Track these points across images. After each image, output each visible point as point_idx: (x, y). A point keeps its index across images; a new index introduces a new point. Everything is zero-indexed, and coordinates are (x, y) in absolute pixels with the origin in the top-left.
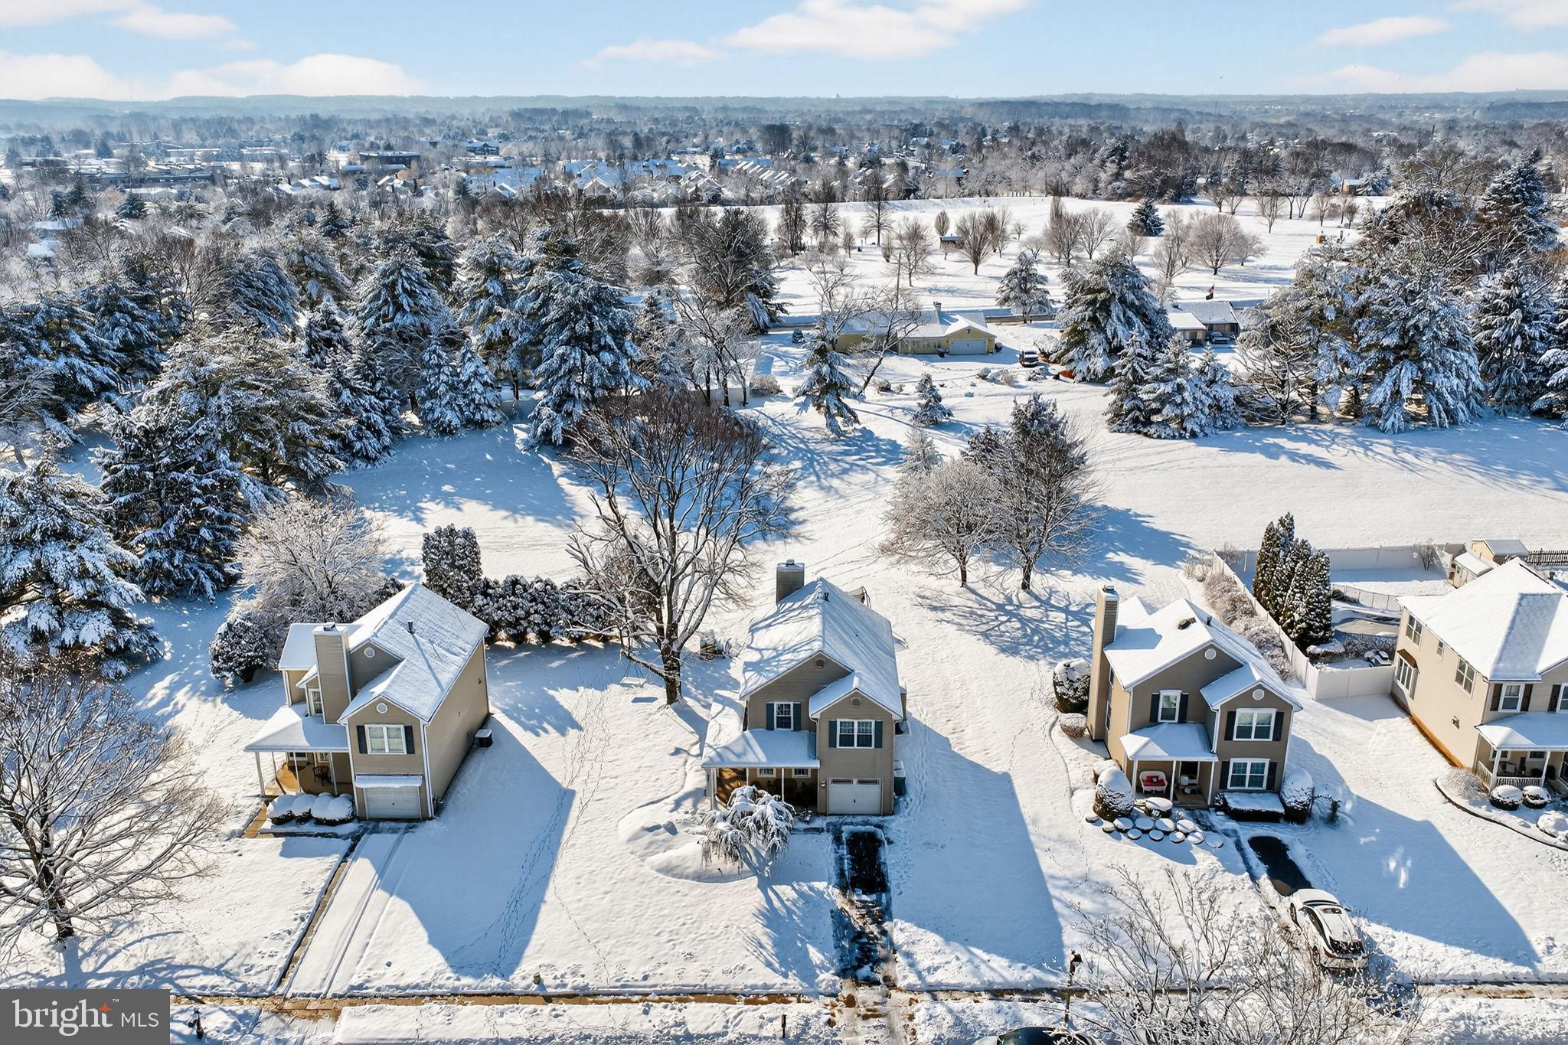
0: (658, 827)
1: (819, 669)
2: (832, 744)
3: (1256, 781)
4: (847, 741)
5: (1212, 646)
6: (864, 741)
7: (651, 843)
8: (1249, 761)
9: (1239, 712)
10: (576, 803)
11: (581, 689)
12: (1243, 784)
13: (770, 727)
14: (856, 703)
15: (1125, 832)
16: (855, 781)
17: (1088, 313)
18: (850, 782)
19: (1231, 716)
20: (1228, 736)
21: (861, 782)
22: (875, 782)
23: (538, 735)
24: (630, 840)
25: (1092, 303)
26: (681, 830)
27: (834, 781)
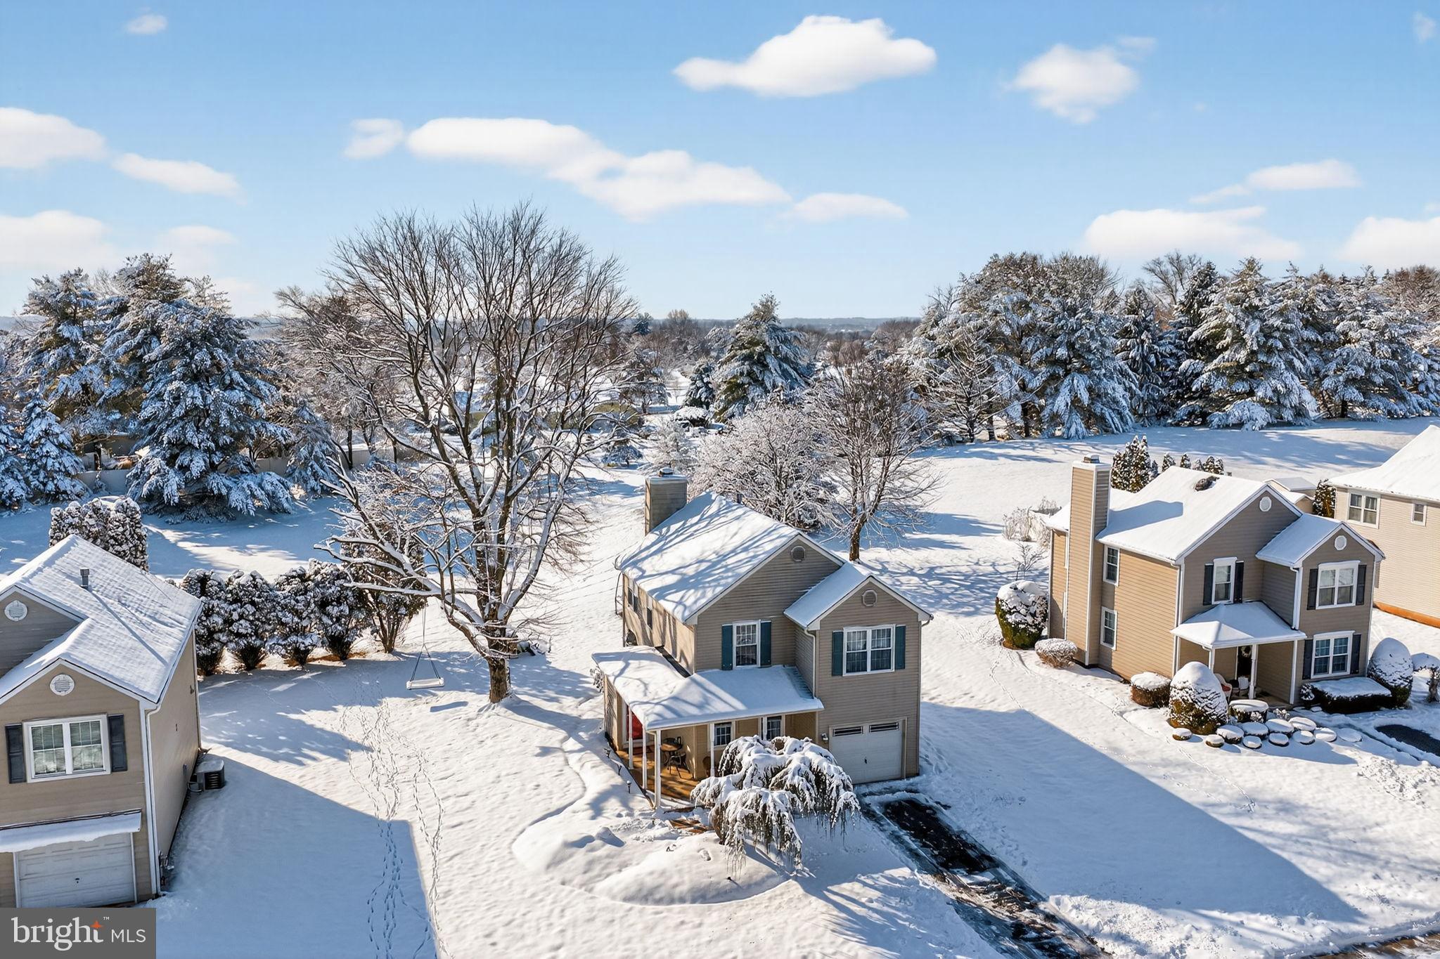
0: (589, 839)
1: (797, 565)
2: (836, 671)
3: (1340, 665)
4: (857, 664)
5: (1266, 494)
6: (881, 660)
7: (591, 863)
8: (1332, 636)
9: (1323, 567)
10: (418, 836)
11: (340, 707)
12: (1326, 671)
13: (726, 666)
14: (871, 599)
15: (1239, 741)
16: (866, 728)
17: (746, 367)
18: (858, 730)
19: (1313, 574)
20: (1311, 606)
21: (874, 729)
22: (893, 726)
23: (301, 764)
24: (548, 867)
25: (748, 358)
26: (628, 839)
27: (839, 733)
